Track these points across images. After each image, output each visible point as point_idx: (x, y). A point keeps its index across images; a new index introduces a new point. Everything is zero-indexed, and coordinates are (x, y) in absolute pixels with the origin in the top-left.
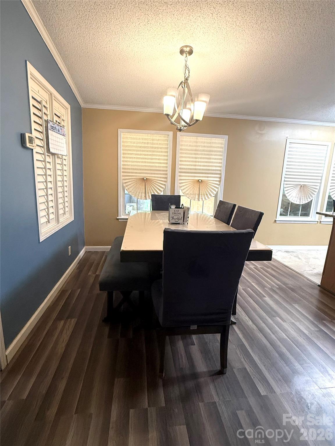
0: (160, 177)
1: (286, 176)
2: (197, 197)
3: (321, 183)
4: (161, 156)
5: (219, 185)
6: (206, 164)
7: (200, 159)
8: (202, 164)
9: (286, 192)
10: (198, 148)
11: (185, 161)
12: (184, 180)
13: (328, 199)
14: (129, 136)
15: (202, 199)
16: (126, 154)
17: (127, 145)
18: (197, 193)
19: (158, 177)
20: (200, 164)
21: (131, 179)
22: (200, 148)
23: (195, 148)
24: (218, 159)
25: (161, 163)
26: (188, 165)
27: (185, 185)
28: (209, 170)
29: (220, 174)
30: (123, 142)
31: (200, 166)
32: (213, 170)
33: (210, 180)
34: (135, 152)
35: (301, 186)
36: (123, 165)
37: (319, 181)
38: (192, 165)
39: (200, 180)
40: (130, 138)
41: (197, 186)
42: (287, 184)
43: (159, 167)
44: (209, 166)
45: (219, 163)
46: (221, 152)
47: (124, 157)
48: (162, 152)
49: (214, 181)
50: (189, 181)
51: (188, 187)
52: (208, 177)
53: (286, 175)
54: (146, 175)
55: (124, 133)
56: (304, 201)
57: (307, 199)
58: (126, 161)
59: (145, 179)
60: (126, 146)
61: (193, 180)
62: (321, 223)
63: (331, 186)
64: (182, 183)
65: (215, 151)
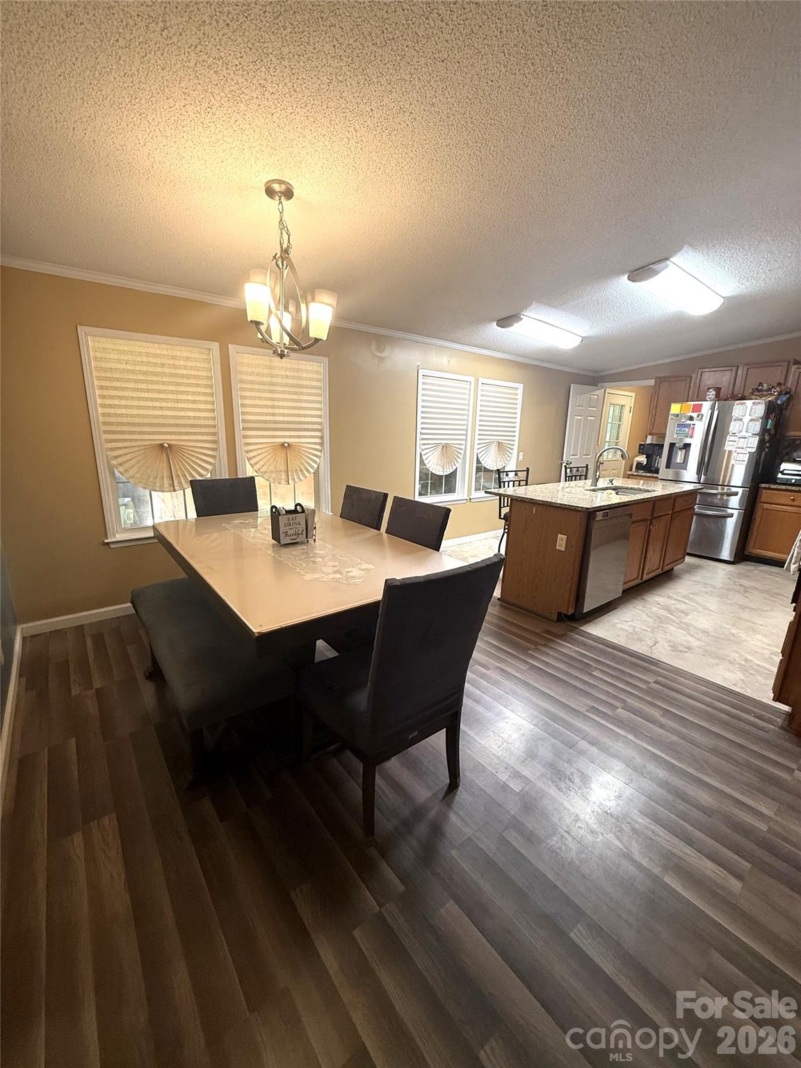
0: (202, 441)
1: (423, 431)
2: (284, 477)
3: (466, 440)
4: (199, 394)
5: (321, 451)
6: (293, 412)
7: (281, 402)
8: (286, 411)
9: (424, 458)
10: (275, 380)
11: (253, 406)
12: (254, 444)
13: (477, 464)
14: (110, 346)
15: (294, 479)
16: (107, 388)
17: (108, 366)
18: (283, 468)
19: (197, 441)
20: (281, 411)
21: (129, 447)
22: (280, 380)
23: (268, 379)
24: (314, 402)
25: (199, 410)
26: (258, 414)
27: (258, 455)
28: (300, 423)
29: (320, 430)
30: (96, 358)
31: (284, 415)
32: (308, 423)
33: (304, 443)
34: (132, 385)
35: (443, 446)
36: (104, 415)
37: (464, 437)
38: (267, 414)
39: (286, 443)
40: (113, 350)
41: (281, 455)
42: (424, 444)
43: (195, 418)
44: (299, 416)
45: (317, 409)
46: (317, 388)
47: (103, 397)
48: (198, 385)
49: (310, 443)
50: (264, 446)
51: (264, 460)
52: (299, 437)
53: (422, 428)
54: (168, 437)
55: (97, 339)
56: (448, 470)
57: (452, 466)
58: (111, 406)
59: (166, 445)
60: (106, 370)
61: (272, 445)
62: (470, 501)
63: (478, 444)
64: (251, 451)
65: (307, 387)
